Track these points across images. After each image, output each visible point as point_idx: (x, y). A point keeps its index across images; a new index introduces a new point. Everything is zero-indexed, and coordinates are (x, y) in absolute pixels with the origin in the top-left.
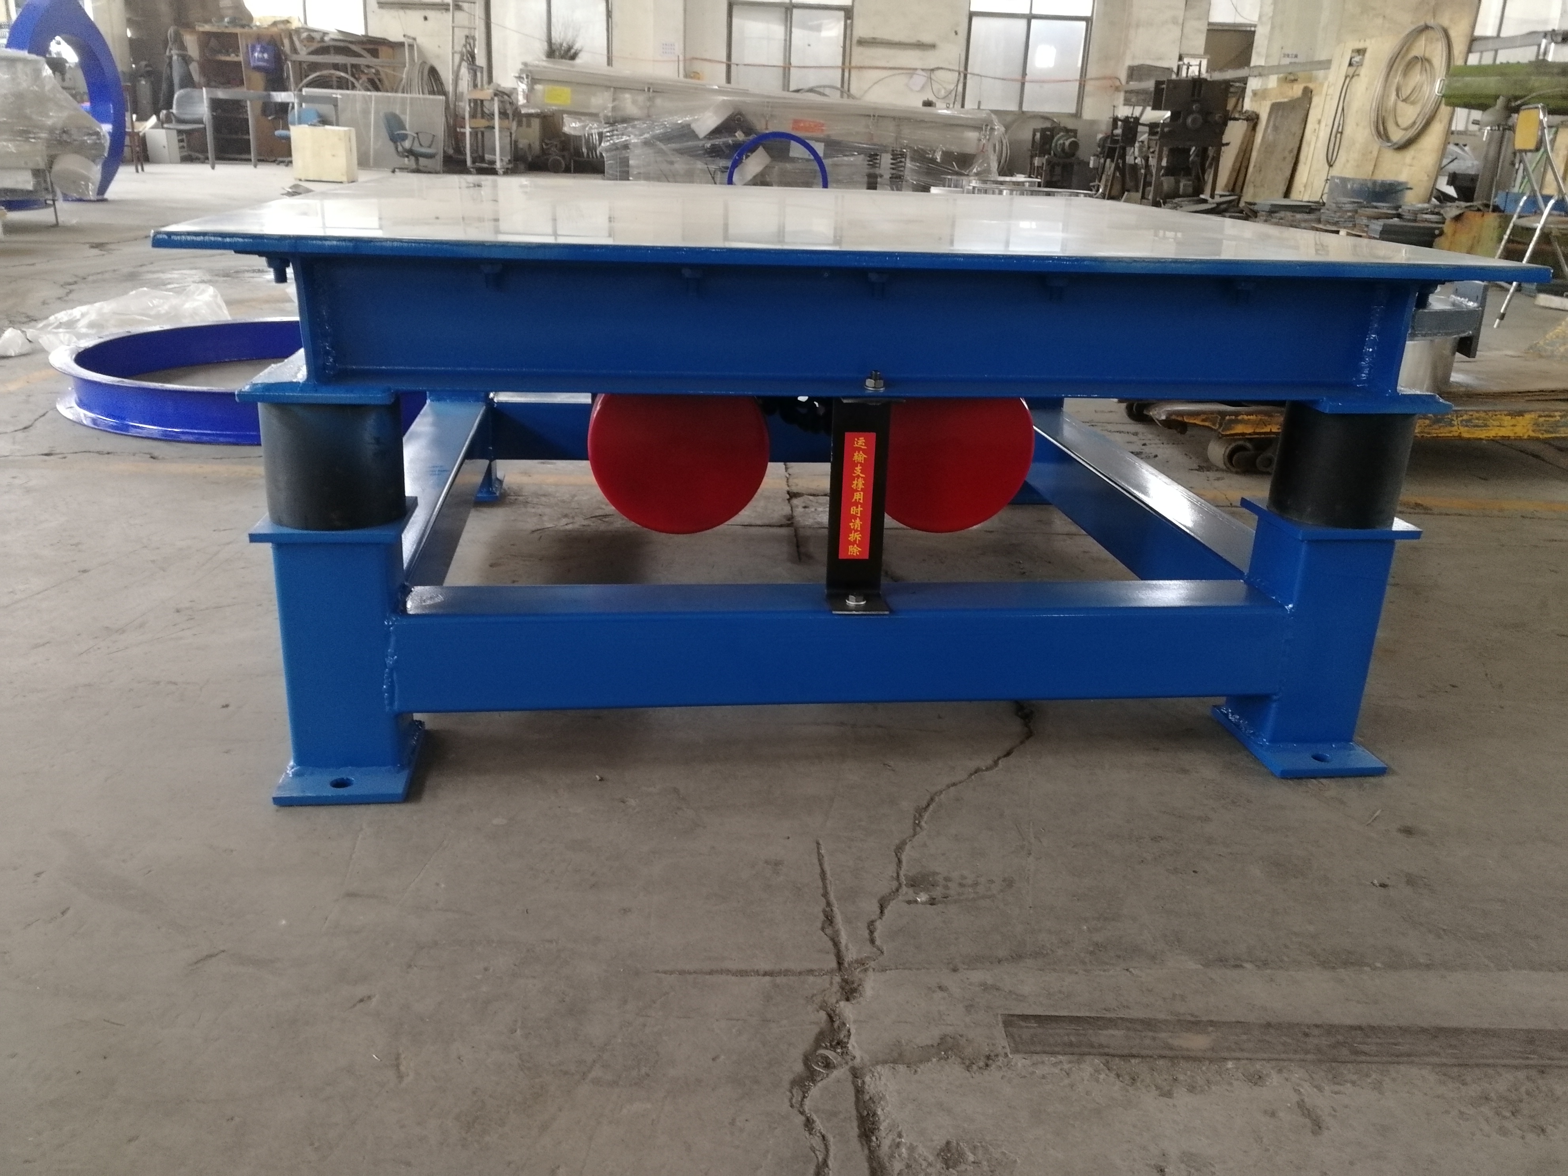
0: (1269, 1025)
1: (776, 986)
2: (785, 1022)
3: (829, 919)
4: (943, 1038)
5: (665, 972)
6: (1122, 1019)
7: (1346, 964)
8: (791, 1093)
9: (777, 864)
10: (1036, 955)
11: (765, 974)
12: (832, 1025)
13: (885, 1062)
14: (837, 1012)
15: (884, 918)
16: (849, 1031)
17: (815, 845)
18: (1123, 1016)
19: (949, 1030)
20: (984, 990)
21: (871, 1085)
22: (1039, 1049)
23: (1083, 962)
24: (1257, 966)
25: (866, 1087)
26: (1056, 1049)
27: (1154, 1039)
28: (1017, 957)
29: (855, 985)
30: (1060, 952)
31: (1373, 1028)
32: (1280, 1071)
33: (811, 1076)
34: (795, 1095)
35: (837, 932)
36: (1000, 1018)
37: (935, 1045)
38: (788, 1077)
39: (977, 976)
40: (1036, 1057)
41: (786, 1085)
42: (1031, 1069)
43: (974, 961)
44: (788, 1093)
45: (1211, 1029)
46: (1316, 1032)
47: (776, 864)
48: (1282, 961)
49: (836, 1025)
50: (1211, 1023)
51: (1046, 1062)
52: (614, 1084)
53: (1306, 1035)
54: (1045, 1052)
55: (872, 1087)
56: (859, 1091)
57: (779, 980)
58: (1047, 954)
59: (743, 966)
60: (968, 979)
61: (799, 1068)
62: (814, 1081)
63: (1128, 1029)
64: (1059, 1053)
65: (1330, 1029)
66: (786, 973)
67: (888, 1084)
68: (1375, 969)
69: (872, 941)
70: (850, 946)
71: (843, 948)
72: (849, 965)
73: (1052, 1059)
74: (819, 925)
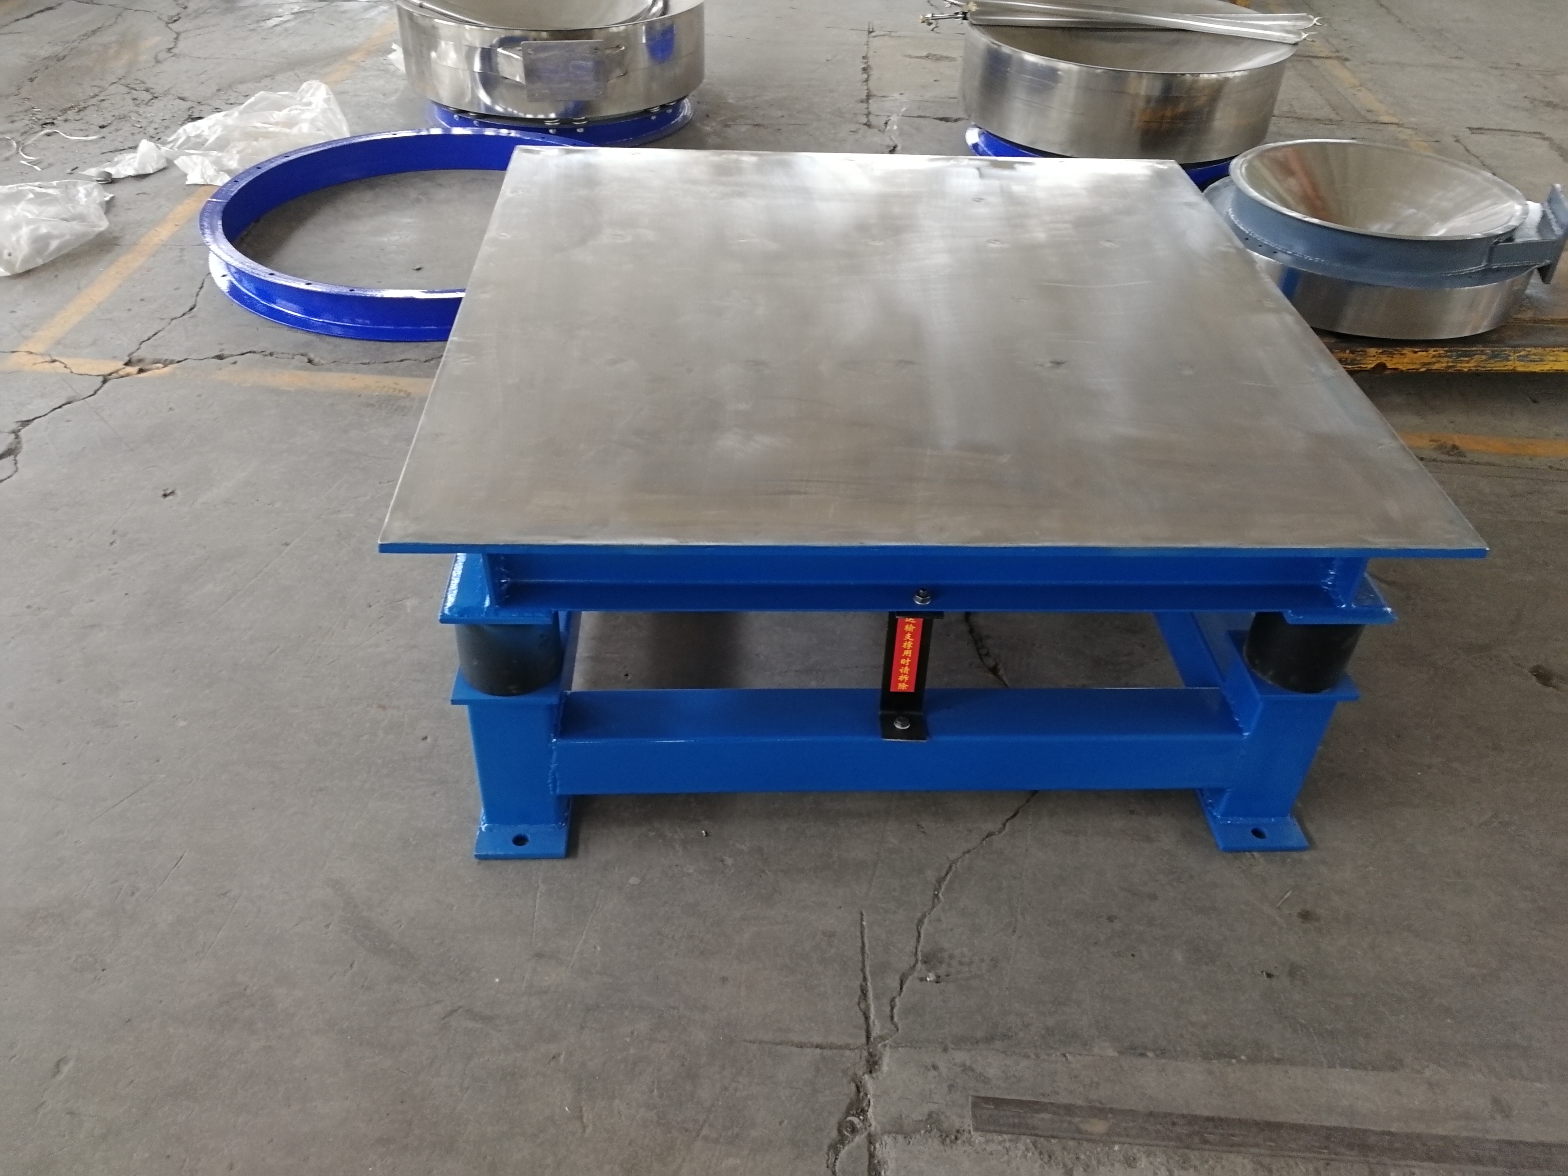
0: (1151, 1114)
1: (824, 1058)
2: (827, 1092)
3: (864, 992)
4: (930, 1115)
5: (750, 1042)
6: (1052, 1104)
7: (1220, 1055)
8: (828, 1155)
9: (831, 935)
10: (1005, 1037)
11: (817, 1046)
12: (859, 1096)
13: (890, 1133)
14: (863, 1084)
15: (902, 995)
16: (869, 1102)
17: (860, 915)
18: (1052, 1101)
19: (934, 1107)
20: (963, 1070)
21: (881, 1152)
22: (992, 1128)
23: (1036, 1047)
24: (1156, 1054)
25: (876, 1152)
26: (1004, 1129)
27: (1070, 1123)
28: (989, 1039)
29: (877, 1058)
30: (1021, 1034)
31: (1221, 1120)
32: (1148, 1156)
33: (842, 1141)
34: (831, 1157)
35: (868, 1007)
36: (970, 1099)
37: (924, 1120)
38: (827, 1142)
39: (961, 1056)
40: (989, 1136)
41: (825, 1148)
42: (984, 1146)
43: (960, 1041)
44: (826, 1156)
45: (1110, 1115)
46: (1182, 1122)
47: (830, 937)
48: (1176, 1051)
49: (862, 1094)
50: (1112, 1110)
51: (995, 1140)
52: (716, 1141)
53: (1174, 1124)
54: (995, 1131)
55: (880, 1153)
56: (872, 1156)
57: (827, 1053)
58: (1012, 1036)
59: (803, 1039)
60: (953, 1059)
61: (834, 1134)
62: (843, 1144)
63: (1054, 1113)
64: (1005, 1133)
65: (1192, 1120)
66: (831, 1047)
67: (890, 1151)
68: (1240, 1061)
69: (892, 1018)
70: (876, 1022)
71: (871, 1023)
72: (874, 1039)
73: (999, 1137)
74: (857, 1000)
